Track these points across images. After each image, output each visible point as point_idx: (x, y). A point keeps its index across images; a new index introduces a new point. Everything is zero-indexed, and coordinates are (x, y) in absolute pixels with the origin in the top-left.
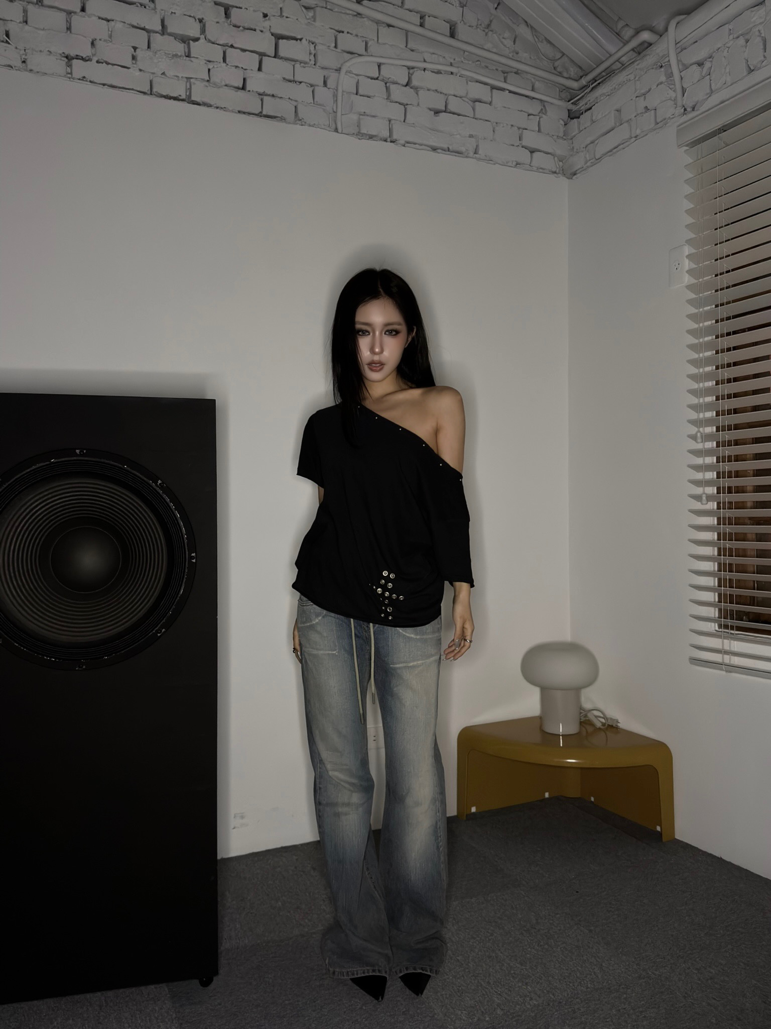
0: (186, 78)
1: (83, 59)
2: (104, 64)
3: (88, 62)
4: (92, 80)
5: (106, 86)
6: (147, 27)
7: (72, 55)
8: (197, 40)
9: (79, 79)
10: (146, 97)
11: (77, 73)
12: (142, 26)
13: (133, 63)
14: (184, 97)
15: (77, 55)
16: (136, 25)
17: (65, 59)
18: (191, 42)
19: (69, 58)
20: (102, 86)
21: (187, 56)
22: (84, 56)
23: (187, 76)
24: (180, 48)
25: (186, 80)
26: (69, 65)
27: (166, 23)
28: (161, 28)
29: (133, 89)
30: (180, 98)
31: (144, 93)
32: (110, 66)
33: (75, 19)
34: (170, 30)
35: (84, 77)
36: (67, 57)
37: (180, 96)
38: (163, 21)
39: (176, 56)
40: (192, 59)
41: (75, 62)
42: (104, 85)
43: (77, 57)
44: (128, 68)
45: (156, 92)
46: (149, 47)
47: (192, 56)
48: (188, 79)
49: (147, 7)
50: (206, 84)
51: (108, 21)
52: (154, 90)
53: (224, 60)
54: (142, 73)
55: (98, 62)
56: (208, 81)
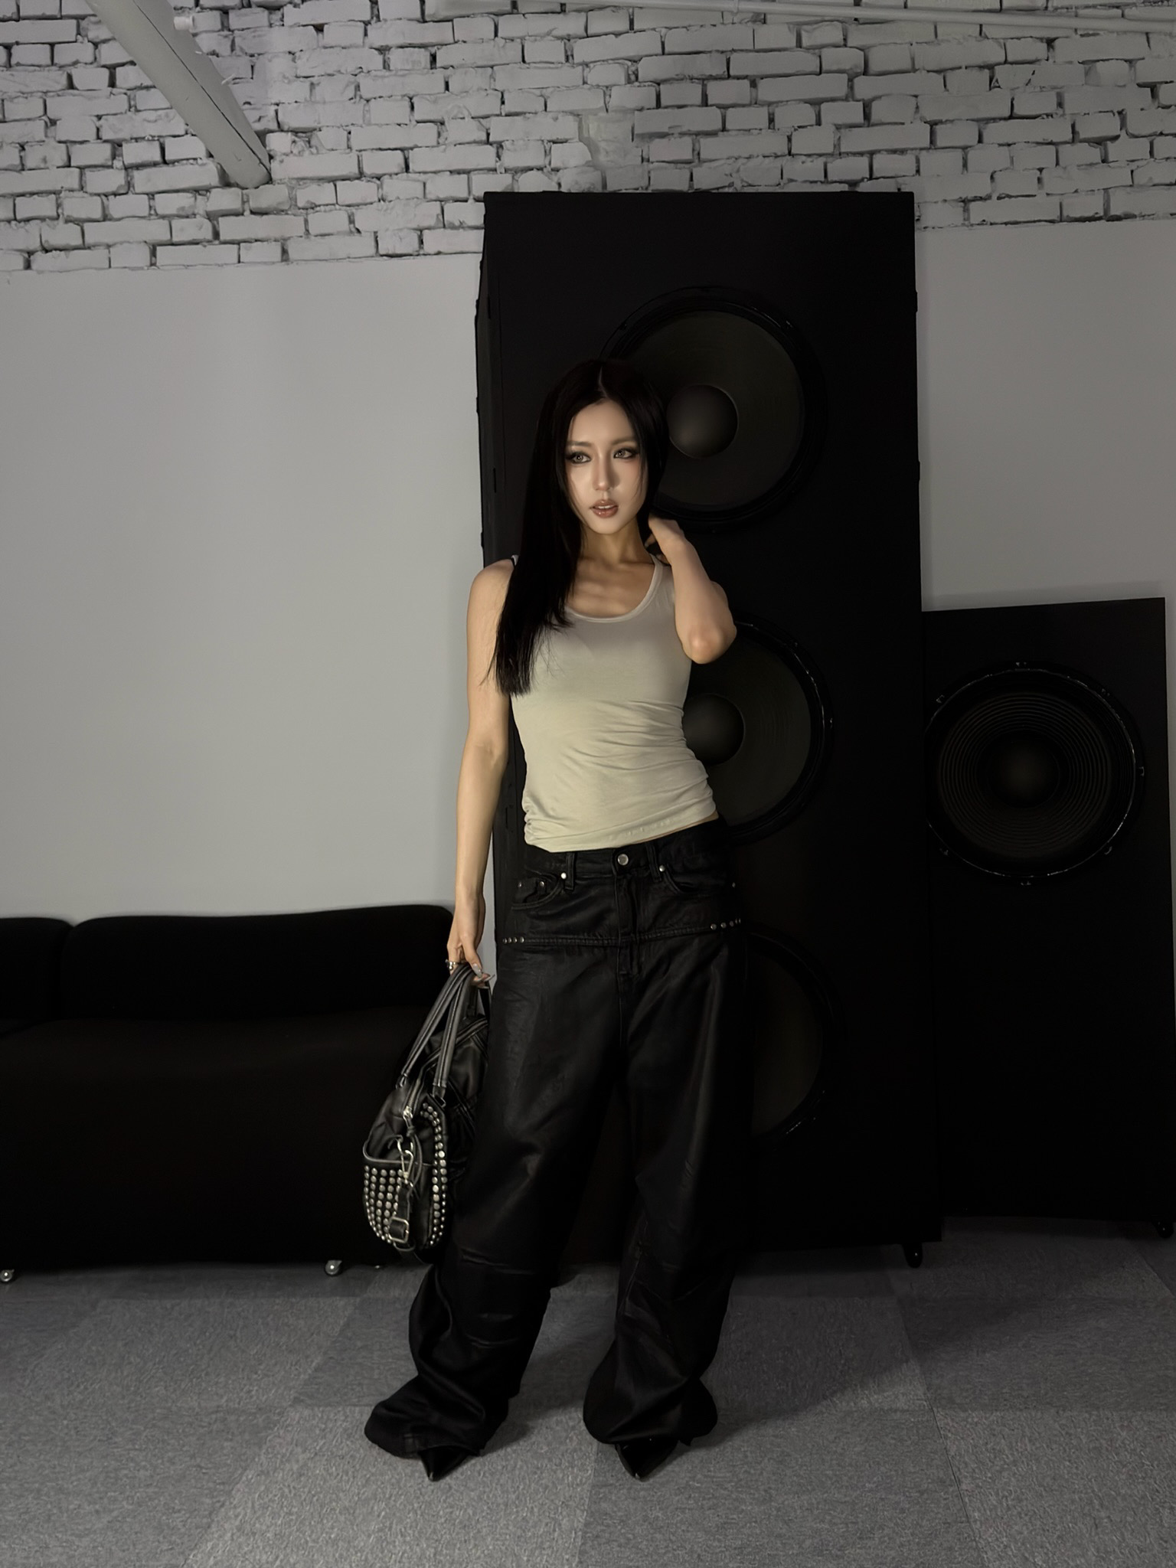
0: (1104, 189)
1: (981, 199)
2: (1006, 199)
3: (988, 201)
4: (992, 222)
5: (1009, 226)
6: (1054, 141)
7: (969, 198)
8: (1116, 138)
9: (978, 224)
10: (1057, 225)
11: (975, 218)
12: (1050, 141)
13: (1039, 189)
14: (1102, 214)
15: (976, 197)
16: (1041, 141)
17: (962, 204)
18: (1109, 142)
19: (965, 201)
20: (1004, 226)
21: (1104, 161)
22: (983, 195)
23: (1105, 187)
24: (1095, 154)
25: (1102, 192)
26: (966, 210)
27: (1077, 128)
28: (1071, 136)
29: (1039, 221)
30: (1097, 216)
31: (1052, 222)
32: (1013, 199)
33: (971, 154)
34: (1082, 136)
35: (984, 221)
36: (963, 201)
37: (1097, 213)
38: (1073, 126)
39: (1091, 165)
40: (1110, 164)
41: (973, 206)
42: (1006, 224)
43: (976, 199)
44: (1035, 196)
45: (1068, 216)
46: (1057, 164)
47: (1111, 159)
48: (1106, 190)
49: (1054, 116)
50: (1129, 189)
51: (1009, 145)
52: (1065, 214)
53: (1151, 153)
54: (1050, 198)
55: (999, 198)
56: (1131, 186)
